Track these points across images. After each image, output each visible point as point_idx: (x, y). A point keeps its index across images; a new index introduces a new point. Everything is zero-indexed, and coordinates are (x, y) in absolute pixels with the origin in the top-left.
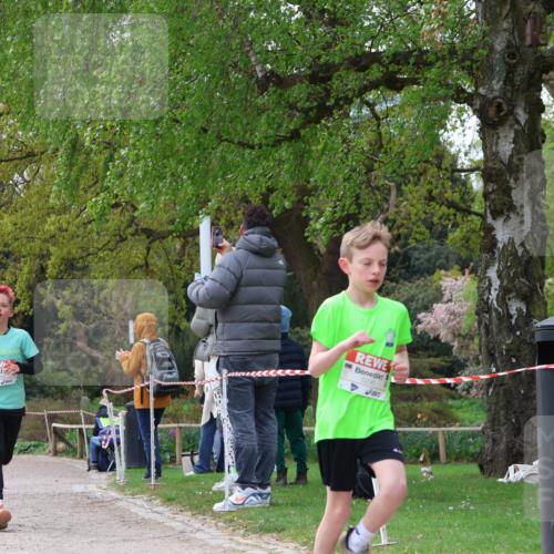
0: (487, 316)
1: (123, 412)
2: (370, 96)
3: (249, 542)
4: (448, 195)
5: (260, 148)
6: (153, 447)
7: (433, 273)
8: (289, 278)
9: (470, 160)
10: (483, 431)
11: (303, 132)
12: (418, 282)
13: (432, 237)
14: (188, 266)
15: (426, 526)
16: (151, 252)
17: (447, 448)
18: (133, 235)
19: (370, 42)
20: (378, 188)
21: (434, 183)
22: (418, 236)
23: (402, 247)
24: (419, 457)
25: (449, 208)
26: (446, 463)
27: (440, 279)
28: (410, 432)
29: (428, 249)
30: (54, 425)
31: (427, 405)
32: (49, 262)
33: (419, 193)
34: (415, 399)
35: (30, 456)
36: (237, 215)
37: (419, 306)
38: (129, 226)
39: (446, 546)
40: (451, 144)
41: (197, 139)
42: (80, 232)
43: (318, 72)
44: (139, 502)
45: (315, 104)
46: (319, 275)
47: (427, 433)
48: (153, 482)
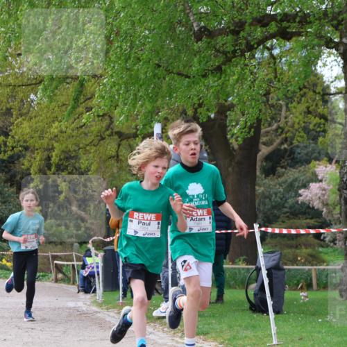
0: (346, 192)
1: (101, 254)
2: (269, 43)
4: (321, 110)
7: (310, 163)
9: (335, 88)
11: (223, 67)
12: (300, 169)
13: (308, 139)
16: (121, 147)
17: (318, 280)
18: (109, 136)
19: (270, 7)
20: (273, 106)
21: (311, 102)
22: (299, 139)
23: (289, 146)
24: (298, 285)
25: (320, 119)
26: (317, 290)
27: (315, 167)
28: (293, 269)
29: (306, 147)
30: (56, 262)
31: (305, 251)
32: (54, 154)
33: (301, 109)
34: (297, 247)
35: (40, 282)
37: (300, 185)
38: (107, 130)
40: (323, 76)
41: (153, 71)
42: (74, 134)
44: (112, 314)
46: (233, 163)
47: (304, 269)
48: (121, 301)
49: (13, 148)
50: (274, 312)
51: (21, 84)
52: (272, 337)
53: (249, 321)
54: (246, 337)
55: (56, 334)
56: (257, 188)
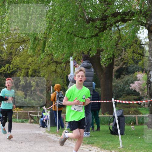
0: (150, 85)
1: (49, 111)
2: (117, 24)
3: (84, 147)
4: (139, 51)
5: (87, 38)
6: (57, 121)
7: (134, 73)
8: (95, 74)
9: (145, 42)
10: (148, 116)
11: (99, 34)
12: (130, 75)
13: (134, 63)
14: (67, 71)
15: (133, 142)
16: (57, 67)
17: (138, 121)
18: (52, 63)
19: (118, 9)
20: (119, 49)
21: (135, 48)
22: (130, 63)
23: (126, 66)
24: (131, 123)
25: (139, 55)
26: (138, 125)
27: (137, 74)
28: (128, 117)
29: (133, 66)
30: (31, 115)
31: (133, 109)
32: (29, 71)
33: (131, 51)
34: (129, 108)
35: (24, 123)
36: (80, 57)
37: (131, 82)
38: (51, 60)
39: (138, 148)
40: (140, 37)
41: (70, 36)
43: (103, 18)
44: (54, 136)
45: (102, 26)
46: (103, 73)
47: (133, 117)
48: (58, 131)
49: (13, 68)
50: (121, 134)
51: (16, 42)
52: (120, 144)
53: (110, 138)
54: (109, 145)
55: (31, 144)
56: (113, 83)
